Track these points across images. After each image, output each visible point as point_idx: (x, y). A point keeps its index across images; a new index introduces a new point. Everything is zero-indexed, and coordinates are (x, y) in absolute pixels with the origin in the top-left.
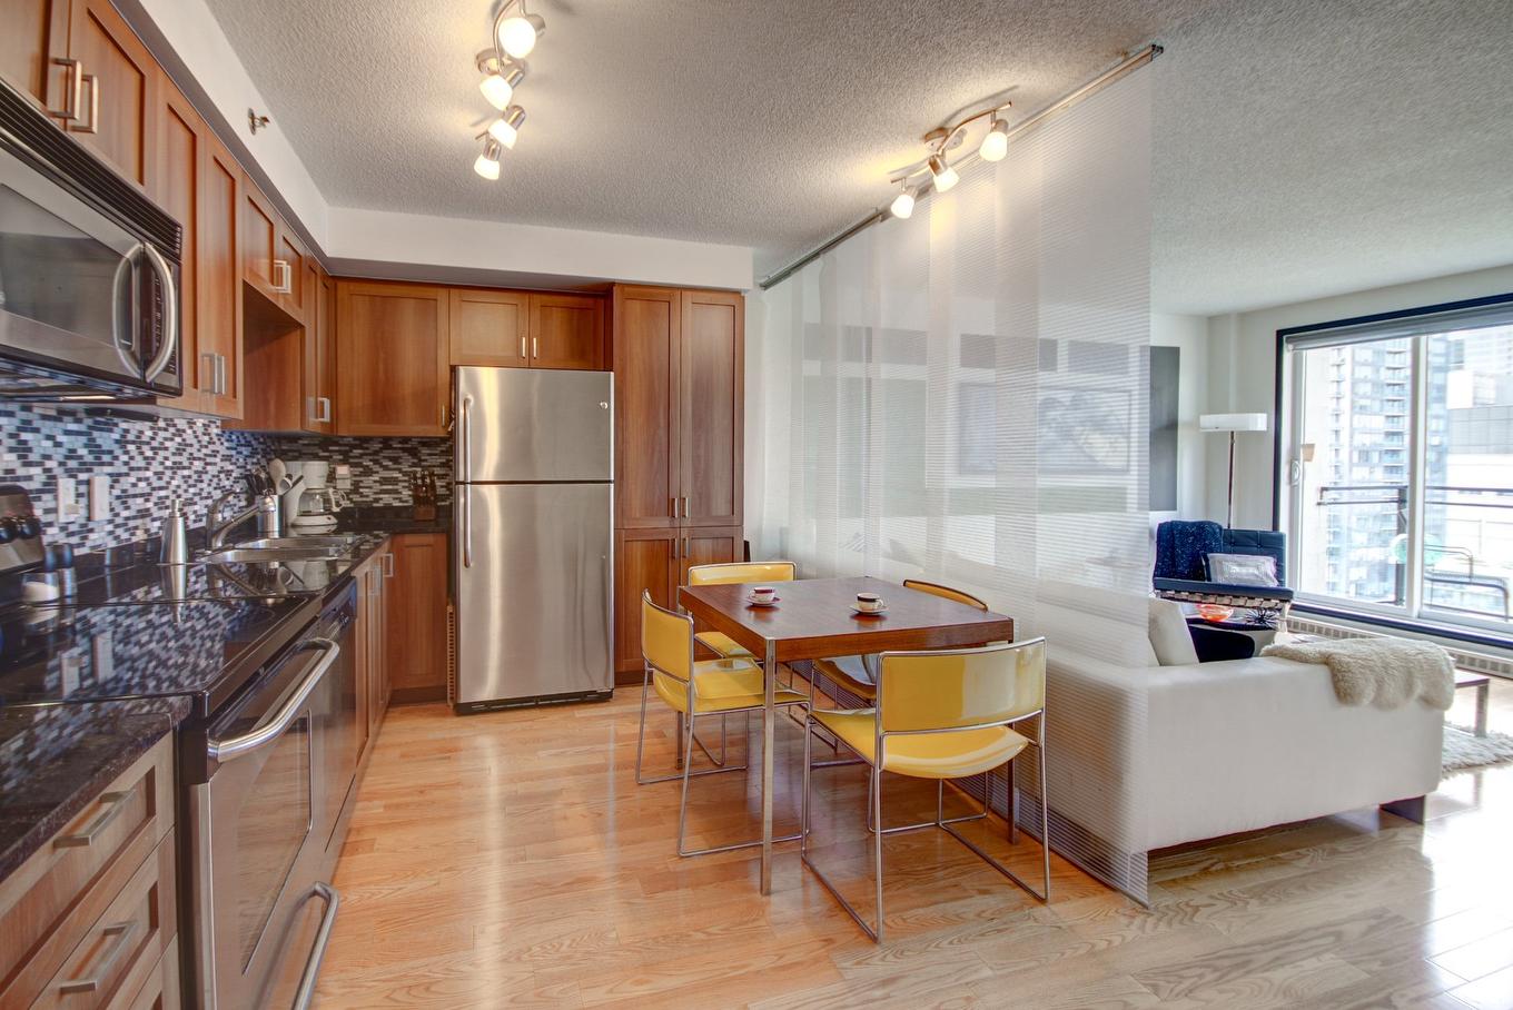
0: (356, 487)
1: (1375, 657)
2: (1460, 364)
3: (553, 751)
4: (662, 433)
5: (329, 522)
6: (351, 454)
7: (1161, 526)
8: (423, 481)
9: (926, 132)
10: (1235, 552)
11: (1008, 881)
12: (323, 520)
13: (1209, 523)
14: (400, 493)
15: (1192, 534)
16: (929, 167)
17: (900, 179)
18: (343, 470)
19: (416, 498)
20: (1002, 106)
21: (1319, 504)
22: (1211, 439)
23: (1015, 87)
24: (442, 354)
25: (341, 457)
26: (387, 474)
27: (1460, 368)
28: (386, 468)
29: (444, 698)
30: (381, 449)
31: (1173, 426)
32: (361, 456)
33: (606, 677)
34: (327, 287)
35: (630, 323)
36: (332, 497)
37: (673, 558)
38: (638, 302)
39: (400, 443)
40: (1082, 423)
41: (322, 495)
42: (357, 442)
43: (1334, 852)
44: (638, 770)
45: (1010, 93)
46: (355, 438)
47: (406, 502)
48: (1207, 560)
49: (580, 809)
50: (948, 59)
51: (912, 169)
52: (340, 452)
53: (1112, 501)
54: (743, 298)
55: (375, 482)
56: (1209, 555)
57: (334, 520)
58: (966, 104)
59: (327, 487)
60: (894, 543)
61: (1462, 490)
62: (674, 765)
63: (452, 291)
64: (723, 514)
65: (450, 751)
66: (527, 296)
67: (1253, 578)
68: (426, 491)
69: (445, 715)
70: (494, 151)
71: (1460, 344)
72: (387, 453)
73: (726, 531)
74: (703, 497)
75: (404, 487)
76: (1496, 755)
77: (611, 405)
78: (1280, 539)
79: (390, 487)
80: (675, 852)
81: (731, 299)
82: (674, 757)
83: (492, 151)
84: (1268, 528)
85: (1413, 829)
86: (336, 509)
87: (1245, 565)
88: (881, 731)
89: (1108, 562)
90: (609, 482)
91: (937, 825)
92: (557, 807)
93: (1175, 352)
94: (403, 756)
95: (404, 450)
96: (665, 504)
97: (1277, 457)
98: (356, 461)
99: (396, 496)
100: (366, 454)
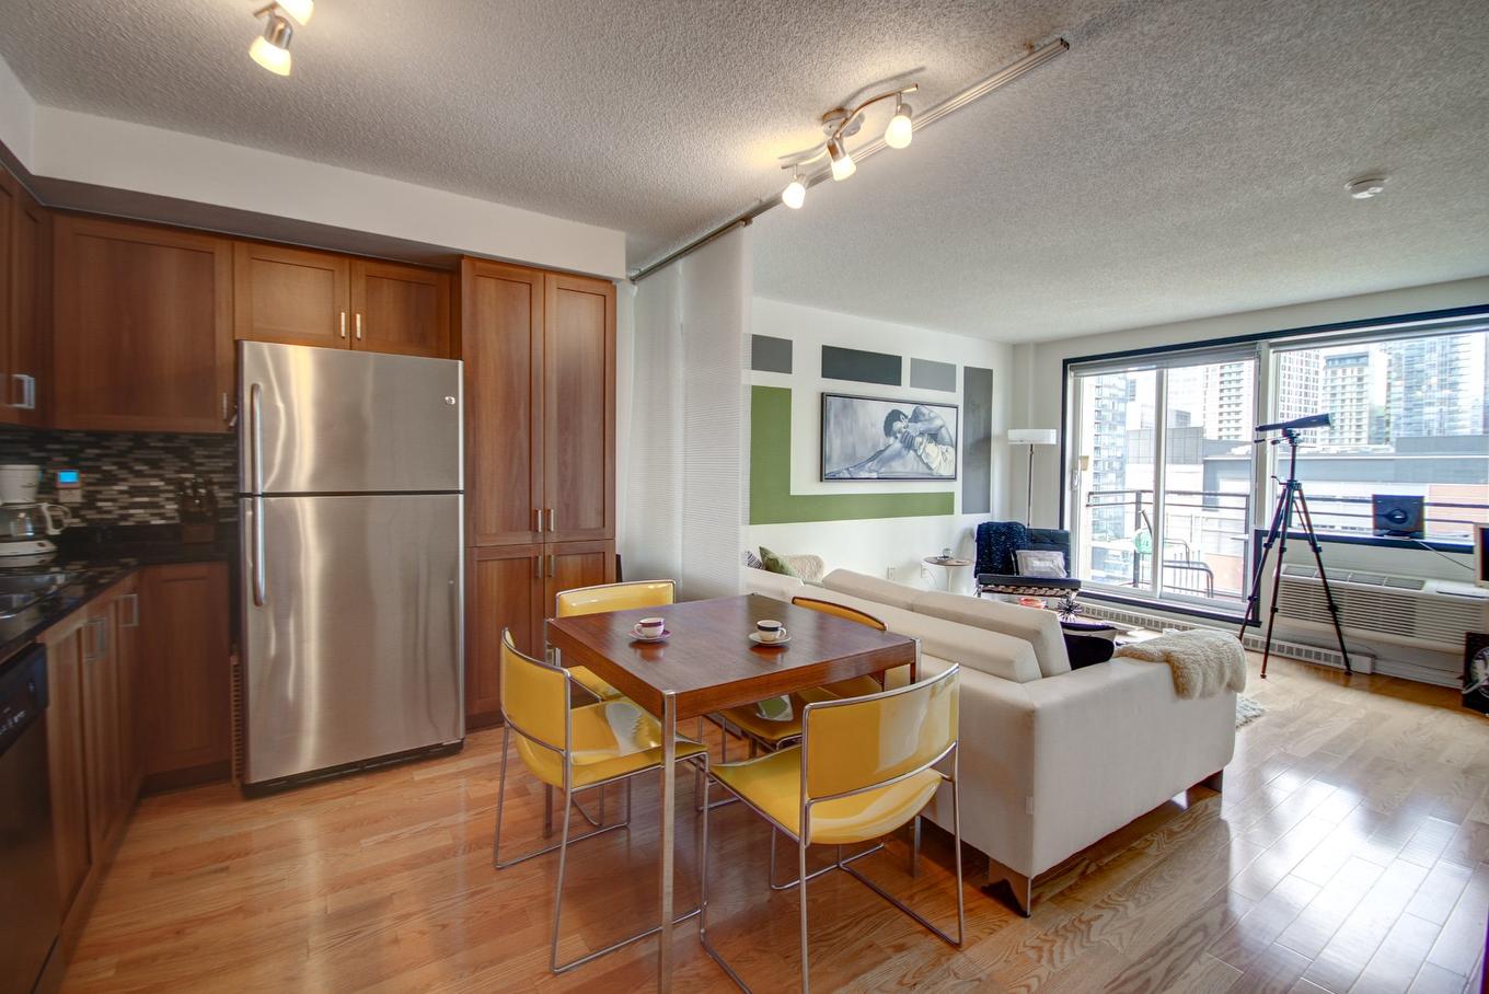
0: (90, 500)
1: (1199, 652)
2: (1133, 397)
3: (382, 837)
4: (523, 435)
5: (43, 549)
6: (83, 455)
7: (980, 526)
8: (195, 491)
9: (826, 111)
10: (1035, 549)
11: (921, 928)
12: (31, 547)
13: (1016, 524)
14: (163, 507)
15: (1004, 534)
16: (827, 150)
17: (792, 165)
18: (68, 477)
19: (182, 512)
20: (909, 87)
21: (1087, 506)
22: (1014, 451)
23: (921, 69)
24: (222, 326)
25: (65, 459)
26: (139, 482)
27: (1133, 400)
28: (139, 474)
29: (226, 777)
30: (130, 450)
31: (987, 439)
32: (99, 457)
33: (456, 724)
34: (35, 220)
35: (483, 304)
36: (47, 514)
37: (537, 577)
38: (493, 281)
39: (161, 441)
40: (922, 434)
41: (29, 512)
42: (91, 439)
43: (1171, 834)
44: (497, 848)
45: (915, 75)
46: (89, 433)
47: (172, 518)
48: (1015, 556)
49: (417, 923)
50: (864, 15)
51: (803, 156)
52: (64, 453)
53: (943, 505)
54: (615, 287)
55: (122, 492)
56: (1017, 552)
57: (49, 547)
58: (872, 81)
59: (39, 500)
60: (763, 551)
61: (1180, 493)
62: (541, 833)
63: (237, 243)
64: (593, 526)
65: (229, 857)
66: (347, 261)
67: (1049, 570)
68: (200, 505)
69: (228, 800)
70: (281, 32)
71: (1133, 382)
72: (139, 454)
73: (596, 546)
74: (570, 508)
75: (168, 499)
76: (1245, 717)
77: (458, 401)
78: (1067, 535)
79: (146, 499)
80: (547, 968)
81: (600, 287)
82: (541, 822)
83: (278, 33)
84: (1056, 527)
85: (1215, 799)
86: (53, 532)
87: (1044, 560)
88: (807, 798)
89: (942, 561)
90: (458, 492)
91: (838, 867)
92: (385, 924)
93: (989, 373)
94: (154, 875)
95: (167, 450)
96: (526, 518)
97: (1063, 465)
98: (90, 464)
99: (156, 511)
100: (107, 456)
